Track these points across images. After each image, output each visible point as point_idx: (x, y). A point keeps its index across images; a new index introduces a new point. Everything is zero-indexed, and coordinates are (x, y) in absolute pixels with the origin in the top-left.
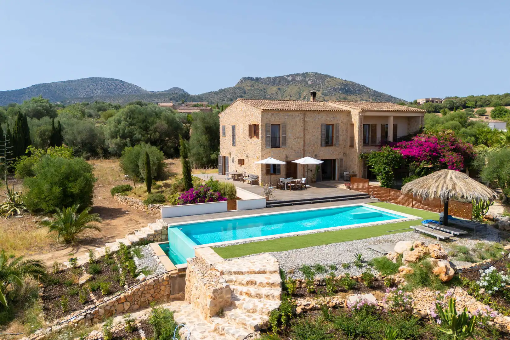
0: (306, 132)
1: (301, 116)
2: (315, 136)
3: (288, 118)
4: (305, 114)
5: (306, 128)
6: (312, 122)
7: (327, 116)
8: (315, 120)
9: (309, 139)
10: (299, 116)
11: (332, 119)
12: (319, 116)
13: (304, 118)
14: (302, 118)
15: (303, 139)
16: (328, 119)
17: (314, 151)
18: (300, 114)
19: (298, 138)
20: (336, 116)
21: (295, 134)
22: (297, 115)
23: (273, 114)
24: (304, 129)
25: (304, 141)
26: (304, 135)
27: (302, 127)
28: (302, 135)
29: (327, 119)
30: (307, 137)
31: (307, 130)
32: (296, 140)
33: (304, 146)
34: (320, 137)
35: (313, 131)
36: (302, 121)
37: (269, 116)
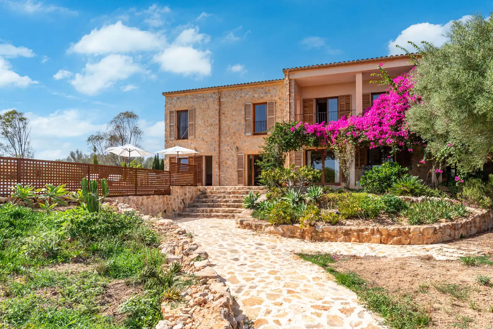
0: (222, 117)
1: (214, 96)
2: (236, 121)
3: (197, 101)
4: (219, 93)
5: (222, 112)
6: (232, 103)
7: (254, 91)
8: (235, 99)
9: (227, 126)
10: (212, 96)
11: (262, 95)
12: (241, 94)
13: (220, 98)
14: (216, 98)
15: (217, 127)
16: (256, 95)
17: (234, 143)
18: (214, 93)
19: (211, 125)
20: (269, 90)
21: (207, 121)
22: (210, 95)
23: (178, 98)
24: (219, 112)
25: (220, 129)
26: (219, 121)
27: (216, 110)
28: (217, 122)
29: (254, 97)
30: (223, 123)
31: (224, 114)
32: (209, 128)
33: (220, 134)
34: (243, 122)
35: (232, 115)
36: (216, 102)
37: (174, 101)
